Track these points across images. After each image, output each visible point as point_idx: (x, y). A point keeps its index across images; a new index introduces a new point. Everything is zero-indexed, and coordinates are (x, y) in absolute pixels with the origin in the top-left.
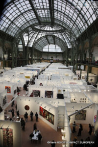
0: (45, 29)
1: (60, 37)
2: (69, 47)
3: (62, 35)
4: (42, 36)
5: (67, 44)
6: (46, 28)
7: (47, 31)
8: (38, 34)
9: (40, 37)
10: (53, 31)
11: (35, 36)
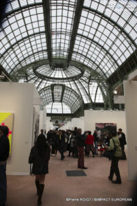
1: (73, 88)
2: (86, 102)
3: (75, 84)
4: (47, 85)
5: (84, 97)
7: (54, 79)
8: (41, 82)
9: (43, 87)
10: (63, 79)
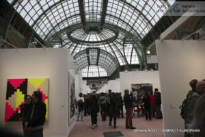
0: (87, 40)
1: (108, 51)
2: (121, 64)
3: (110, 46)
4: (82, 49)
6: (88, 37)
7: (89, 42)
10: (97, 42)
11: (72, 50)
